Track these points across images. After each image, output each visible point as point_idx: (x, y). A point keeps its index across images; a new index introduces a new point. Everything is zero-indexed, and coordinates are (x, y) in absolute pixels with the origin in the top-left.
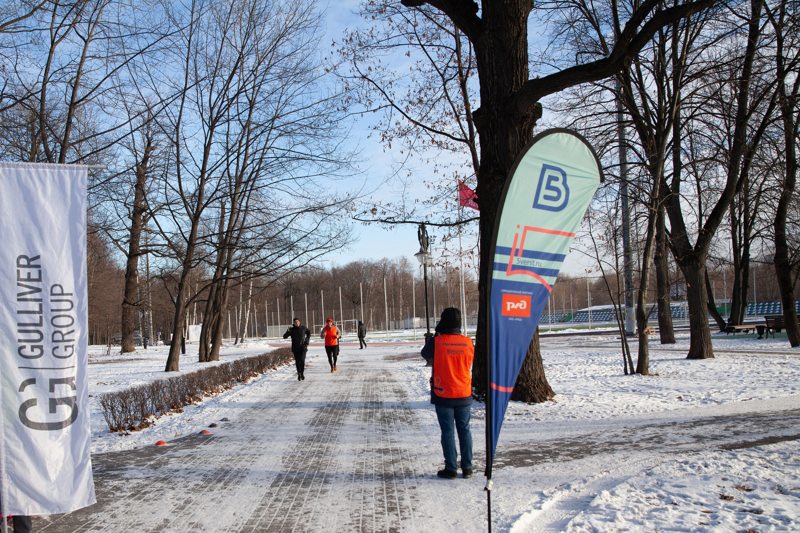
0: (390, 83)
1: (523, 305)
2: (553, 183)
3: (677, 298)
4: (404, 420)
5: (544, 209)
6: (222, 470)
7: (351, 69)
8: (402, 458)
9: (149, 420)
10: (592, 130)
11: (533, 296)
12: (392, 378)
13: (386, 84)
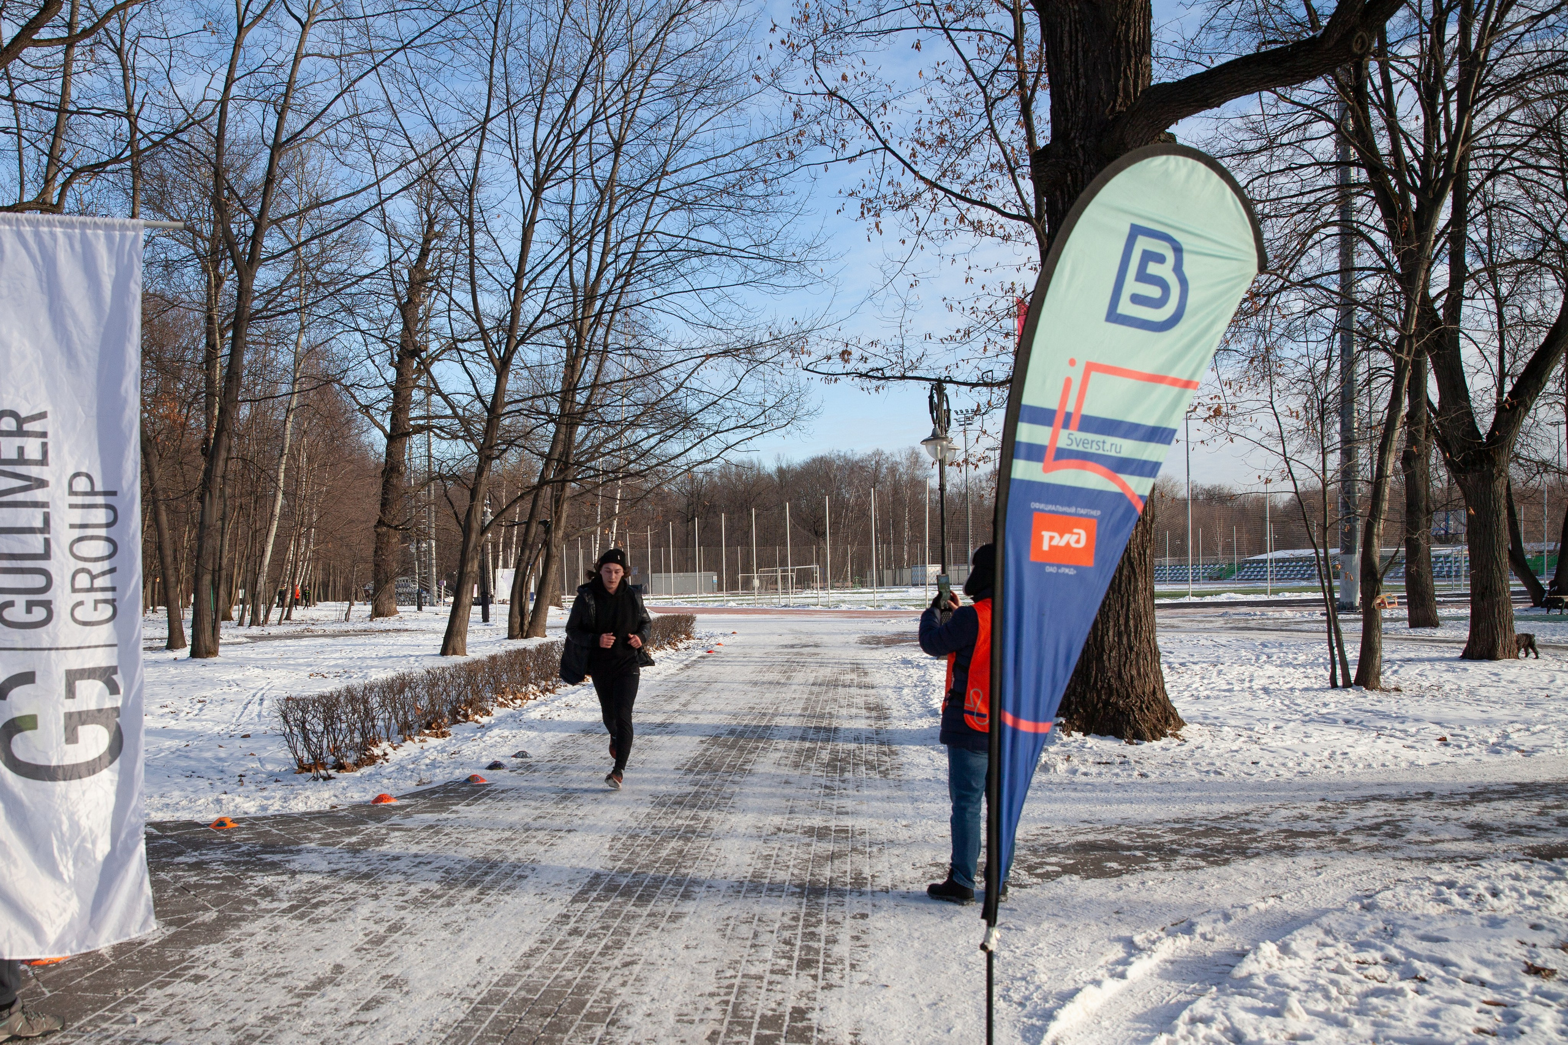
0: (884, 105)
1: (1077, 539)
2: (1153, 268)
3: (1447, 539)
4: (873, 768)
5: (1131, 325)
6: (486, 860)
7: (807, 77)
8: (854, 850)
9: (377, 751)
10: (1286, 202)
11: (1100, 520)
12: (868, 680)
13: (873, 107)
